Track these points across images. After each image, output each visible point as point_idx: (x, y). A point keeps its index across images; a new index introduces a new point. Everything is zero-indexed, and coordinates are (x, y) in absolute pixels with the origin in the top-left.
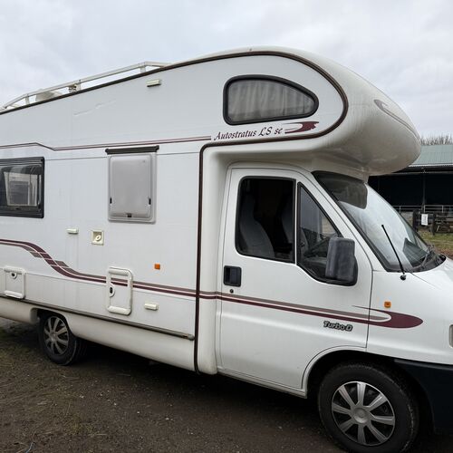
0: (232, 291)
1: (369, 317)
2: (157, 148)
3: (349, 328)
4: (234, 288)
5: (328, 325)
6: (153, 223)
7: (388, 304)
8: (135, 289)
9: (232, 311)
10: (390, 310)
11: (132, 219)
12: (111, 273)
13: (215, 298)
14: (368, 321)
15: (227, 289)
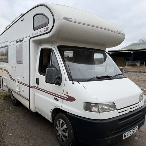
0: (37, 86)
1: (63, 97)
2: (23, 40)
3: (58, 100)
4: (38, 85)
5: (55, 99)
6: (23, 64)
7: (67, 93)
8: (21, 84)
9: (39, 93)
10: (68, 95)
11: (20, 63)
12: (17, 79)
13: (34, 88)
14: (63, 98)
15: (36, 85)
